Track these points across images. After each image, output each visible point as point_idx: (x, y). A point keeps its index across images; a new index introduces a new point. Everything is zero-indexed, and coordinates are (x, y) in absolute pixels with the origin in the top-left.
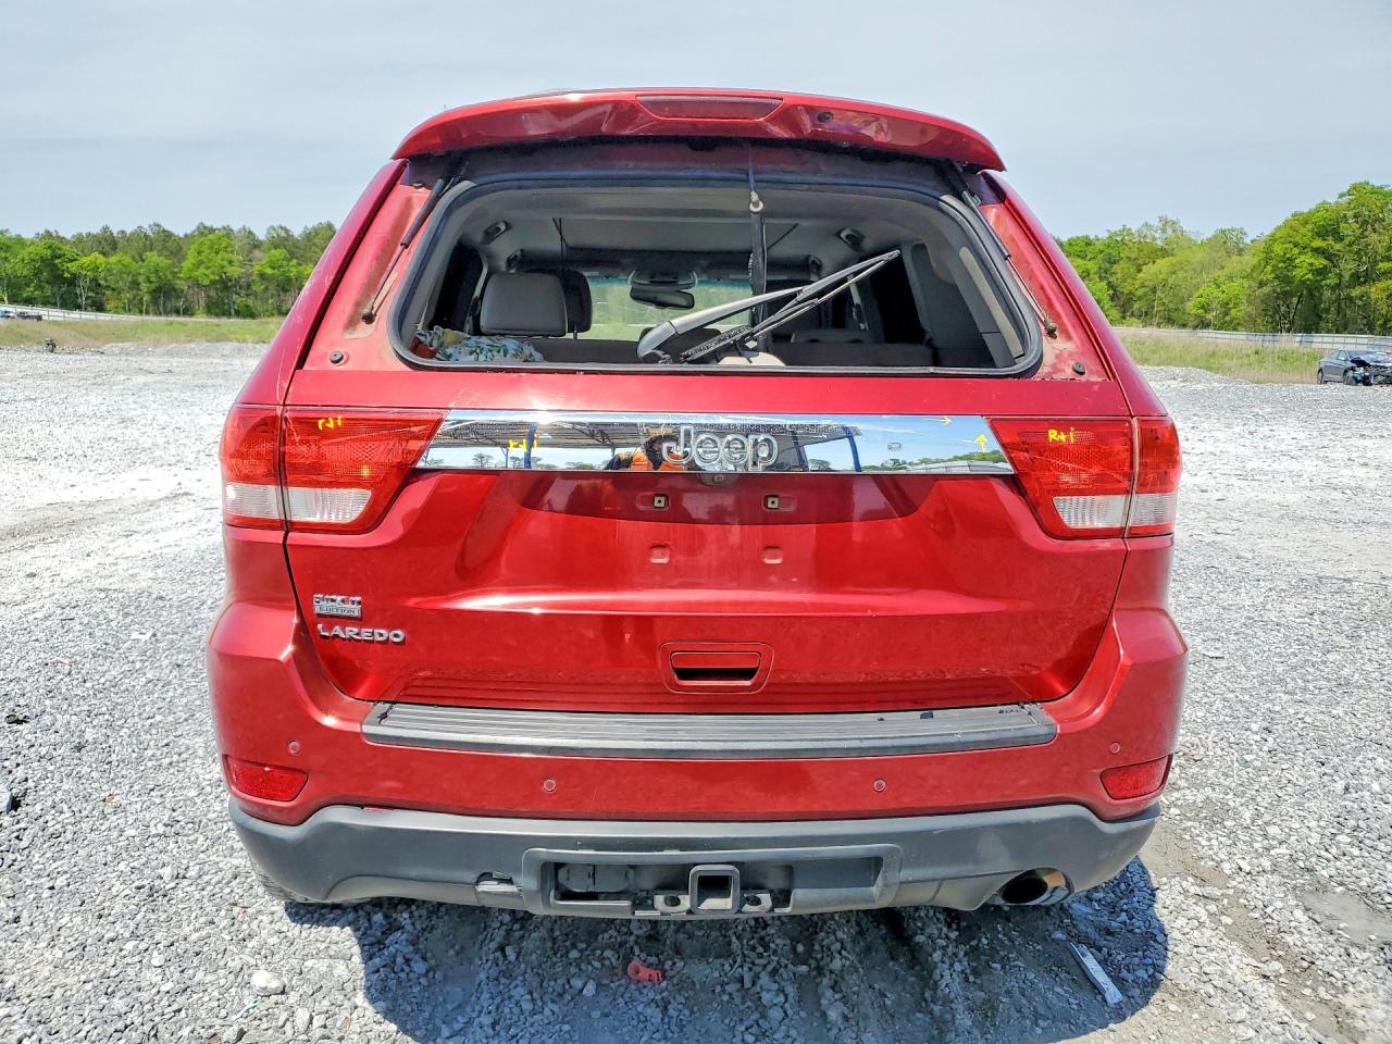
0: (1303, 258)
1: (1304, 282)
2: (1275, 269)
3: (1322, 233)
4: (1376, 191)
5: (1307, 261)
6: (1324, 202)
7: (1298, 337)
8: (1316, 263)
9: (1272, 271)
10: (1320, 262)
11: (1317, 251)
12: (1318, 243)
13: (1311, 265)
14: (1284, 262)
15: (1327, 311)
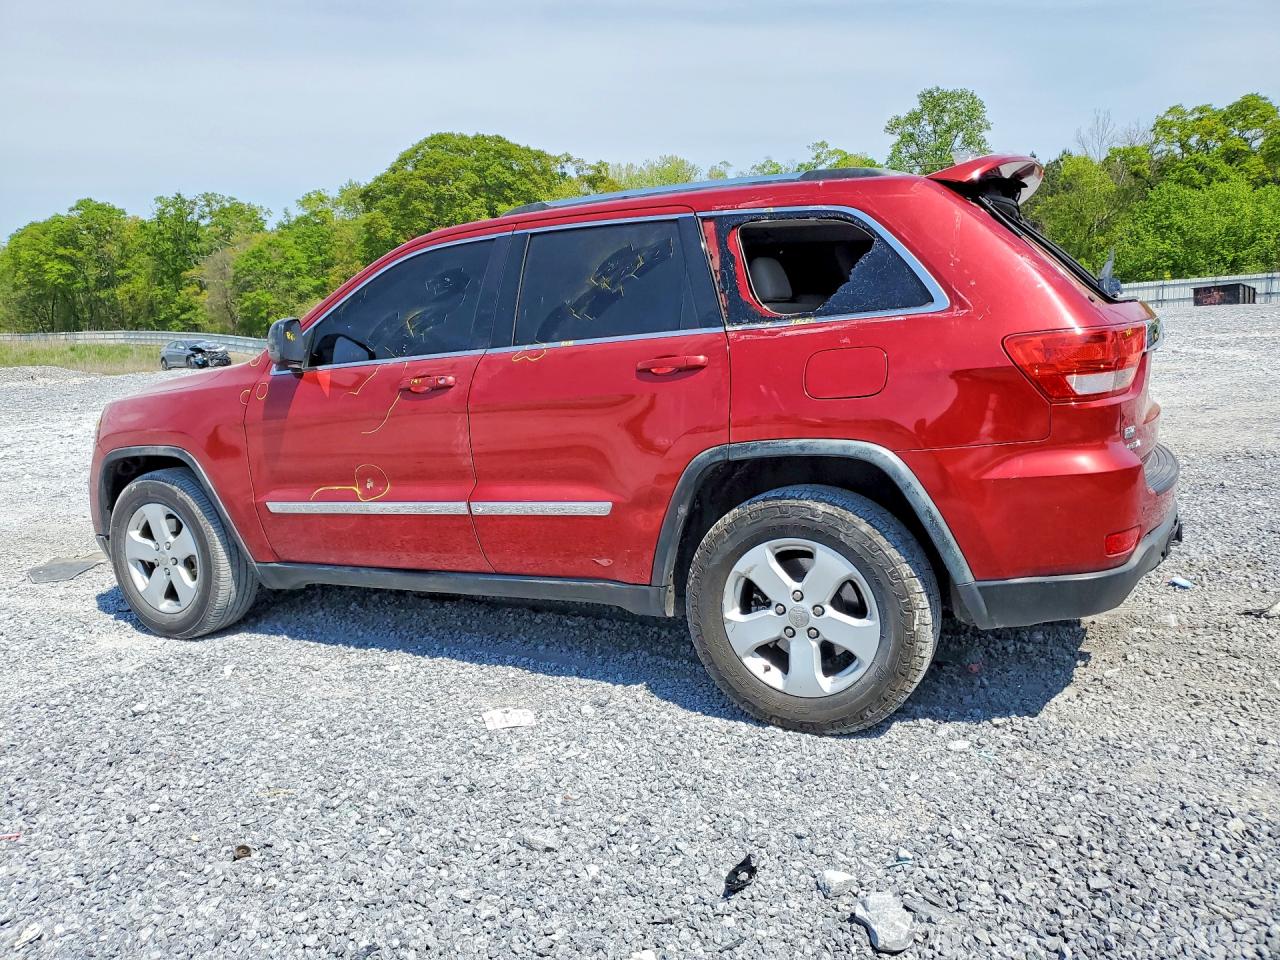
0: (50, 264)
1: (56, 287)
2: (27, 273)
3: (63, 242)
4: (101, 208)
5: (57, 267)
6: (58, 215)
7: (62, 336)
8: (64, 269)
9: (25, 276)
10: (67, 268)
11: (62, 258)
12: (61, 251)
13: (60, 270)
14: (34, 268)
15: (82, 311)
